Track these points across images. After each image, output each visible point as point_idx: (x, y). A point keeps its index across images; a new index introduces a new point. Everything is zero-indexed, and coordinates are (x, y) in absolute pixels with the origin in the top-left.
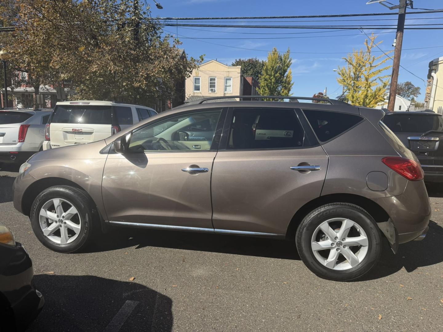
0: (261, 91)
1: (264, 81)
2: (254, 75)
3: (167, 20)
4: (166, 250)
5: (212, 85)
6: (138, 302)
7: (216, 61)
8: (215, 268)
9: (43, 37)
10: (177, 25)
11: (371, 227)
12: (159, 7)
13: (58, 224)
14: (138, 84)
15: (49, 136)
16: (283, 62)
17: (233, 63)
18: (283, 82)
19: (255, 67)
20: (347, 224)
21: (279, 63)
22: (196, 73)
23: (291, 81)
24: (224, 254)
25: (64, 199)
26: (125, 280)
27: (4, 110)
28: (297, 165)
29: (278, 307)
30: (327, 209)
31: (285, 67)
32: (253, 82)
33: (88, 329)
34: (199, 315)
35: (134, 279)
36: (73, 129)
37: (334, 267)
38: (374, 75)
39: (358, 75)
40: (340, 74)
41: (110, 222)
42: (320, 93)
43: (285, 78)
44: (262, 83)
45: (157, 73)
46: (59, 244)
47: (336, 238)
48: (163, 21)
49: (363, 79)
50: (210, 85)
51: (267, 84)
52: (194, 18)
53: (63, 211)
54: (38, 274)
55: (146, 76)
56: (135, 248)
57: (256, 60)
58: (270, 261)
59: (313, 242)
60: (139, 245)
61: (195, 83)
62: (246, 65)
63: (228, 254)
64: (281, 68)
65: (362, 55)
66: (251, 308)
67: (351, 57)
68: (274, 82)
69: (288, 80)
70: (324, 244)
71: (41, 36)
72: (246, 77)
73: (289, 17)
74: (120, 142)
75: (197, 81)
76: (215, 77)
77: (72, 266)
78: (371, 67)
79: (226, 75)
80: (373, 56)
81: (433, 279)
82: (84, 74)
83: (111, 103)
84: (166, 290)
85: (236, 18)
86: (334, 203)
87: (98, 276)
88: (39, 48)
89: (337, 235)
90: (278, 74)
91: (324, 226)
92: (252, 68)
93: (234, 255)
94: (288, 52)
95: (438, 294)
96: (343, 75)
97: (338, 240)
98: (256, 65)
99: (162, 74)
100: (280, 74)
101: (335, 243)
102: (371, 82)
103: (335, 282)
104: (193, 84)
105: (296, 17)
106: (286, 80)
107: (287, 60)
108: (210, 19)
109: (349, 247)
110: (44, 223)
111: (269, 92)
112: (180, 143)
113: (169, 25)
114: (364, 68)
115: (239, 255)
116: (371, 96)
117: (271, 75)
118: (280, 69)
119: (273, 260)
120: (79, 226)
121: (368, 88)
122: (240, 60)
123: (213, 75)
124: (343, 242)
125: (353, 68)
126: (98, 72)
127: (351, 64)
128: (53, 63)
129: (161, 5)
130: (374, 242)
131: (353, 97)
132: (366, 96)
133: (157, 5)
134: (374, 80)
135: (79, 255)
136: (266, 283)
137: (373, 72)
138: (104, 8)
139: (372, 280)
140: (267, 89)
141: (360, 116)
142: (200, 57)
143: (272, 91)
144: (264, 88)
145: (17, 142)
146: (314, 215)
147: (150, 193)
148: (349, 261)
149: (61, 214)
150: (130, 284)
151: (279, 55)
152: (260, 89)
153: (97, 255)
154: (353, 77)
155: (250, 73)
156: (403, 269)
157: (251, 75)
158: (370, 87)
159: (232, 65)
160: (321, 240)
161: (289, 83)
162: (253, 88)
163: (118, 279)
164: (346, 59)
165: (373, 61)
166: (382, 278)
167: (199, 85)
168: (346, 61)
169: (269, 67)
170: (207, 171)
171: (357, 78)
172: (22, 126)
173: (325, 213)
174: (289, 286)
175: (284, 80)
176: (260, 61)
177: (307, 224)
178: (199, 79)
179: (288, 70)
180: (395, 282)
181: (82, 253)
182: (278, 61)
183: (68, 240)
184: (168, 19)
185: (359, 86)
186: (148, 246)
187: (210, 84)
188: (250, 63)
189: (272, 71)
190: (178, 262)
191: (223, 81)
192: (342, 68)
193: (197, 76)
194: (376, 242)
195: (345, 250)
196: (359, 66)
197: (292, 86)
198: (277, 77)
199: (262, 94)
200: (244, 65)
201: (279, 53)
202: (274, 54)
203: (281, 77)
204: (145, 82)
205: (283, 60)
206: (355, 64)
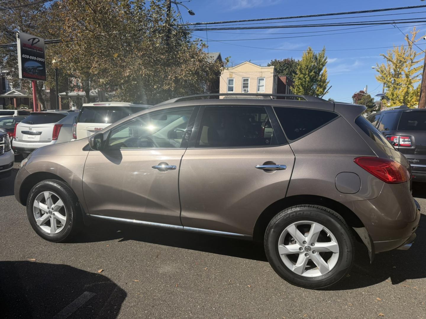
0: (295, 90)
1: (298, 80)
2: (289, 74)
3: (197, 26)
4: (146, 245)
5: (245, 86)
6: (95, 294)
7: (250, 62)
8: (185, 267)
9: (85, 46)
10: (207, 29)
11: (341, 233)
12: (191, 13)
13: (48, 215)
14: (167, 87)
15: (76, 135)
16: (318, 61)
17: (268, 63)
18: (318, 81)
19: (291, 67)
20: (316, 228)
21: (314, 62)
22: (230, 75)
23: (326, 80)
24: (200, 252)
25: (53, 192)
26: (94, 272)
27: (44, 112)
28: (262, 164)
29: (229, 311)
30: (294, 211)
31: (320, 66)
32: (287, 81)
33: (37, 316)
34: (146, 312)
35: (102, 271)
36: (95, 128)
37: (302, 273)
38: (416, 71)
39: (399, 72)
40: (378, 71)
41: (91, 215)
42: (361, 92)
43: (320, 76)
44: (297, 82)
45: (185, 76)
46: (49, 234)
47: (304, 242)
48: (193, 26)
49: (403, 76)
50: (243, 86)
51: (301, 83)
52: (222, 21)
53: (53, 203)
54: (22, 260)
55: (174, 79)
56: (118, 241)
57: (292, 60)
58: (244, 262)
59: (280, 245)
60: (122, 238)
61: (229, 84)
62: (282, 65)
63: (204, 252)
64: (316, 67)
65: (403, 51)
66: (201, 310)
67: (391, 53)
68: (308, 81)
69: (323, 78)
70: (292, 248)
71: (83, 45)
72: (280, 76)
73: (317, 16)
74: (93, 139)
75: (231, 82)
76: (249, 78)
77: (54, 254)
78: (412, 62)
79: (259, 75)
80: (414, 52)
81: (420, 295)
82: (120, 78)
83: (129, 105)
84: (126, 284)
85: (263, 20)
86: (302, 205)
87: (72, 266)
88: (82, 56)
89: (305, 239)
90: (312, 73)
91: (292, 229)
92: (287, 67)
93: (210, 253)
94: (323, 51)
95: (419, 312)
96: (382, 72)
97: (306, 245)
98: (292, 65)
99: (190, 77)
100: (314, 72)
101: (304, 248)
102: (413, 79)
103: (303, 289)
104: (227, 85)
105: (324, 15)
106: (321, 79)
107: (322, 59)
108: (238, 22)
109: (318, 253)
110: (37, 214)
111: (304, 91)
112: (175, 141)
113: (198, 30)
114: (405, 65)
115: (214, 254)
116: (413, 93)
117: (305, 74)
118: (314, 67)
119: (247, 261)
120: (65, 218)
121: (408, 85)
122: (276, 60)
123: (246, 76)
124: (312, 247)
125: (393, 65)
126: (132, 76)
127: (390, 60)
128: (93, 69)
129: (193, 11)
130: (346, 250)
131: (393, 95)
132: (407, 93)
133: (189, 12)
134: (416, 77)
135: (66, 245)
136: (229, 285)
137: (414, 69)
138: (138, 18)
139: (346, 291)
140: (301, 88)
141: (335, 113)
142: (226, 59)
143: (307, 90)
144: (298, 87)
145: (51, 140)
146: (281, 216)
147: (124, 189)
148: (319, 268)
149: (51, 205)
150: (97, 276)
151: (314, 54)
152: (294, 88)
153: (81, 246)
154: (393, 74)
155: (285, 72)
156: (389, 280)
157: (287, 74)
158: (410, 83)
159: (268, 65)
160: (290, 243)
161: (324, 82)
162: (288, 87)
163: (89, 270)
164: (385, 55)
165: (415, 56)
166: (360, 289)
167: (233, 86)
168: (384, 57)
169: (304, 66)
170: (175, 169)
171: (397, 75)
172: (56, 125)
173: (291, 215)
174: (252, 290)
175: (319, 79)
176: (296, 60)
177: (274, 226)
178: (233, 80)
179: (324, 69)
180: (372, 294)
181: (68, 243)
182: (313, 60)
183: (57, 230)
184: (197, 24)
185: (399, 83)
186: (131, 240)
187: (243, 84)
188: (286, 63)
189: (306, 70)
190: (152, 257)
191: (256, 82)
192: (381, 65)
193: (231, 77)
194: (347, 249)
195: (314, 256)
196: (400, 63)
197: (327, 85)
198: (311, 76)
199: (296, 93)
200: (280, 65)
201: (314, 52)
202: (309, 53)
203: (316, 76)
204: (173, 85)
205: (318, 59)
206: (395, 61)
